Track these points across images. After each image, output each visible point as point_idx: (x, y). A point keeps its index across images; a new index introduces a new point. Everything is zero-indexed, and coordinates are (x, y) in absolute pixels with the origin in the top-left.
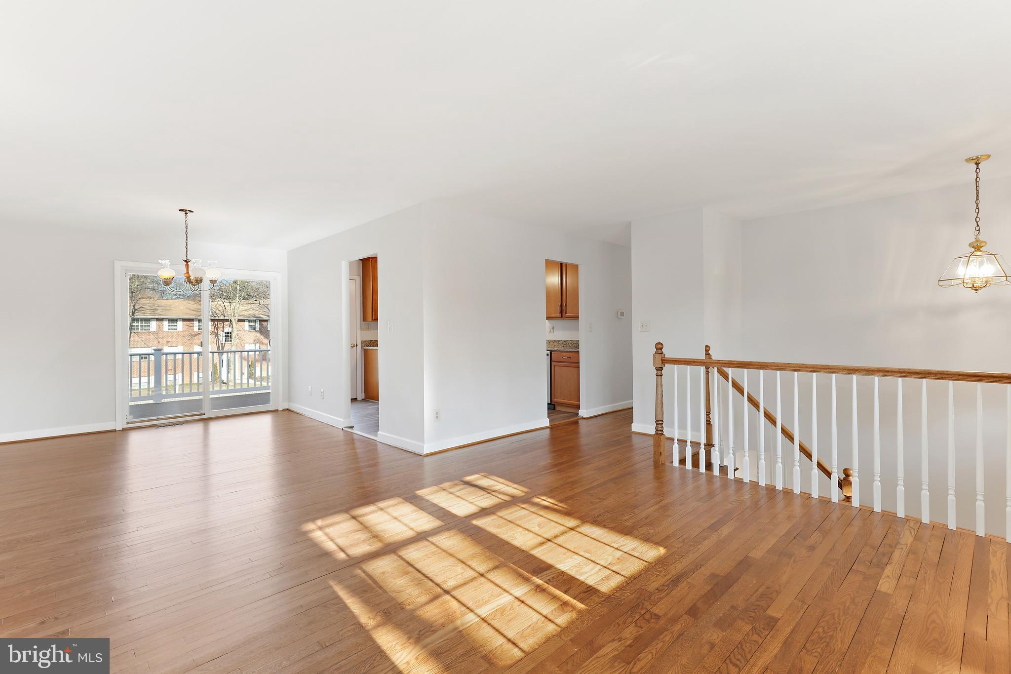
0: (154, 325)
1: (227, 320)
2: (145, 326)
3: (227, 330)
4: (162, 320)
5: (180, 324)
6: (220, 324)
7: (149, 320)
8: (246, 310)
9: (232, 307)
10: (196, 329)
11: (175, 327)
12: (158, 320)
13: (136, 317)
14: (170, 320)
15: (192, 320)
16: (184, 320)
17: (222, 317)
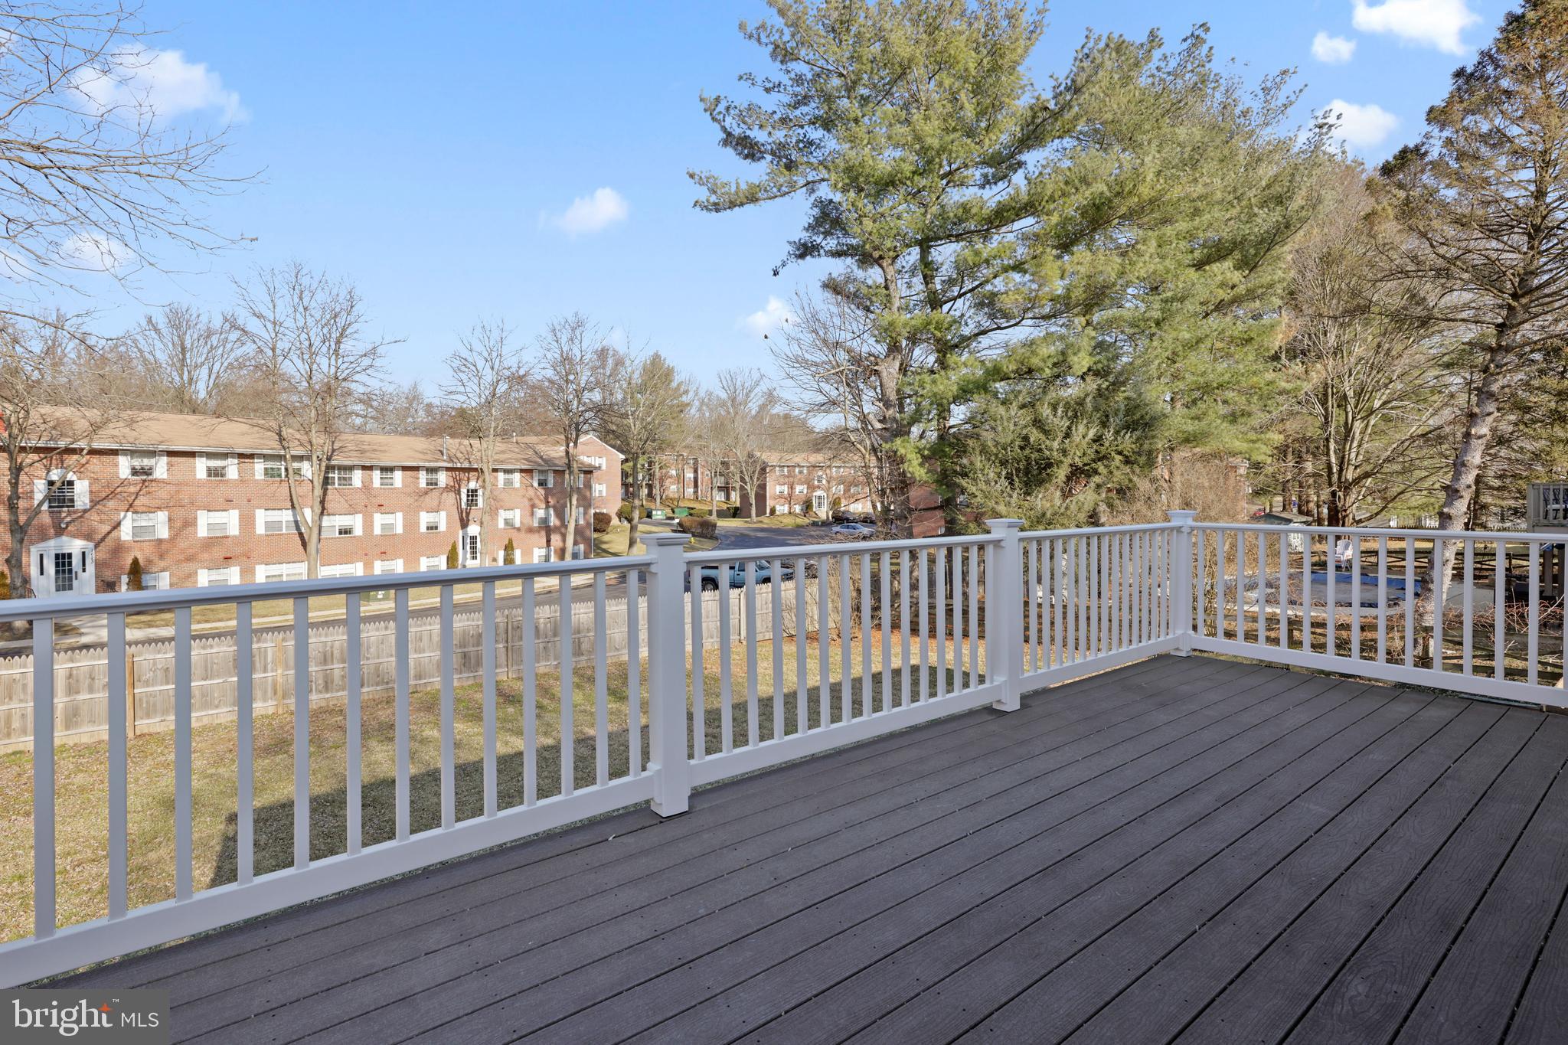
0: (357, 477)
1: (476, 470)
2: (345, 479)
3: (472, 485)
4: (370, 468)
5: (398, 475)
6: (464, 476)
7: (351, 468)
8: (503, 452)
9: (484, 445)
10: (423, 484)
11: (390, 481)
12: (364, 468)
13: (333, 462)
14: (384, 469)
15: (417, 469)
16: (405, 468)
17: (466, 465)
